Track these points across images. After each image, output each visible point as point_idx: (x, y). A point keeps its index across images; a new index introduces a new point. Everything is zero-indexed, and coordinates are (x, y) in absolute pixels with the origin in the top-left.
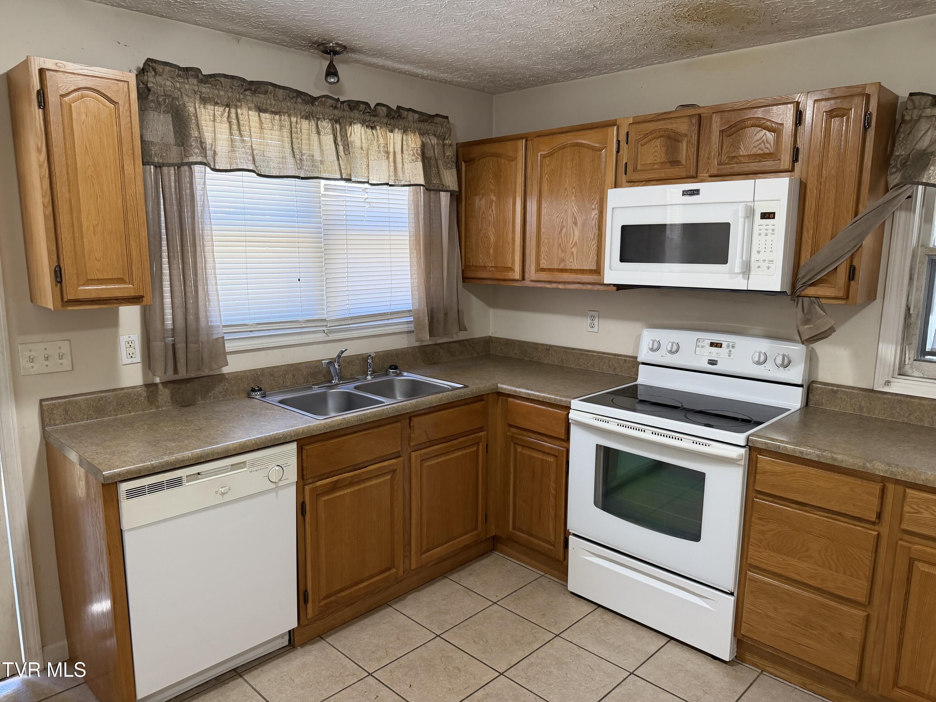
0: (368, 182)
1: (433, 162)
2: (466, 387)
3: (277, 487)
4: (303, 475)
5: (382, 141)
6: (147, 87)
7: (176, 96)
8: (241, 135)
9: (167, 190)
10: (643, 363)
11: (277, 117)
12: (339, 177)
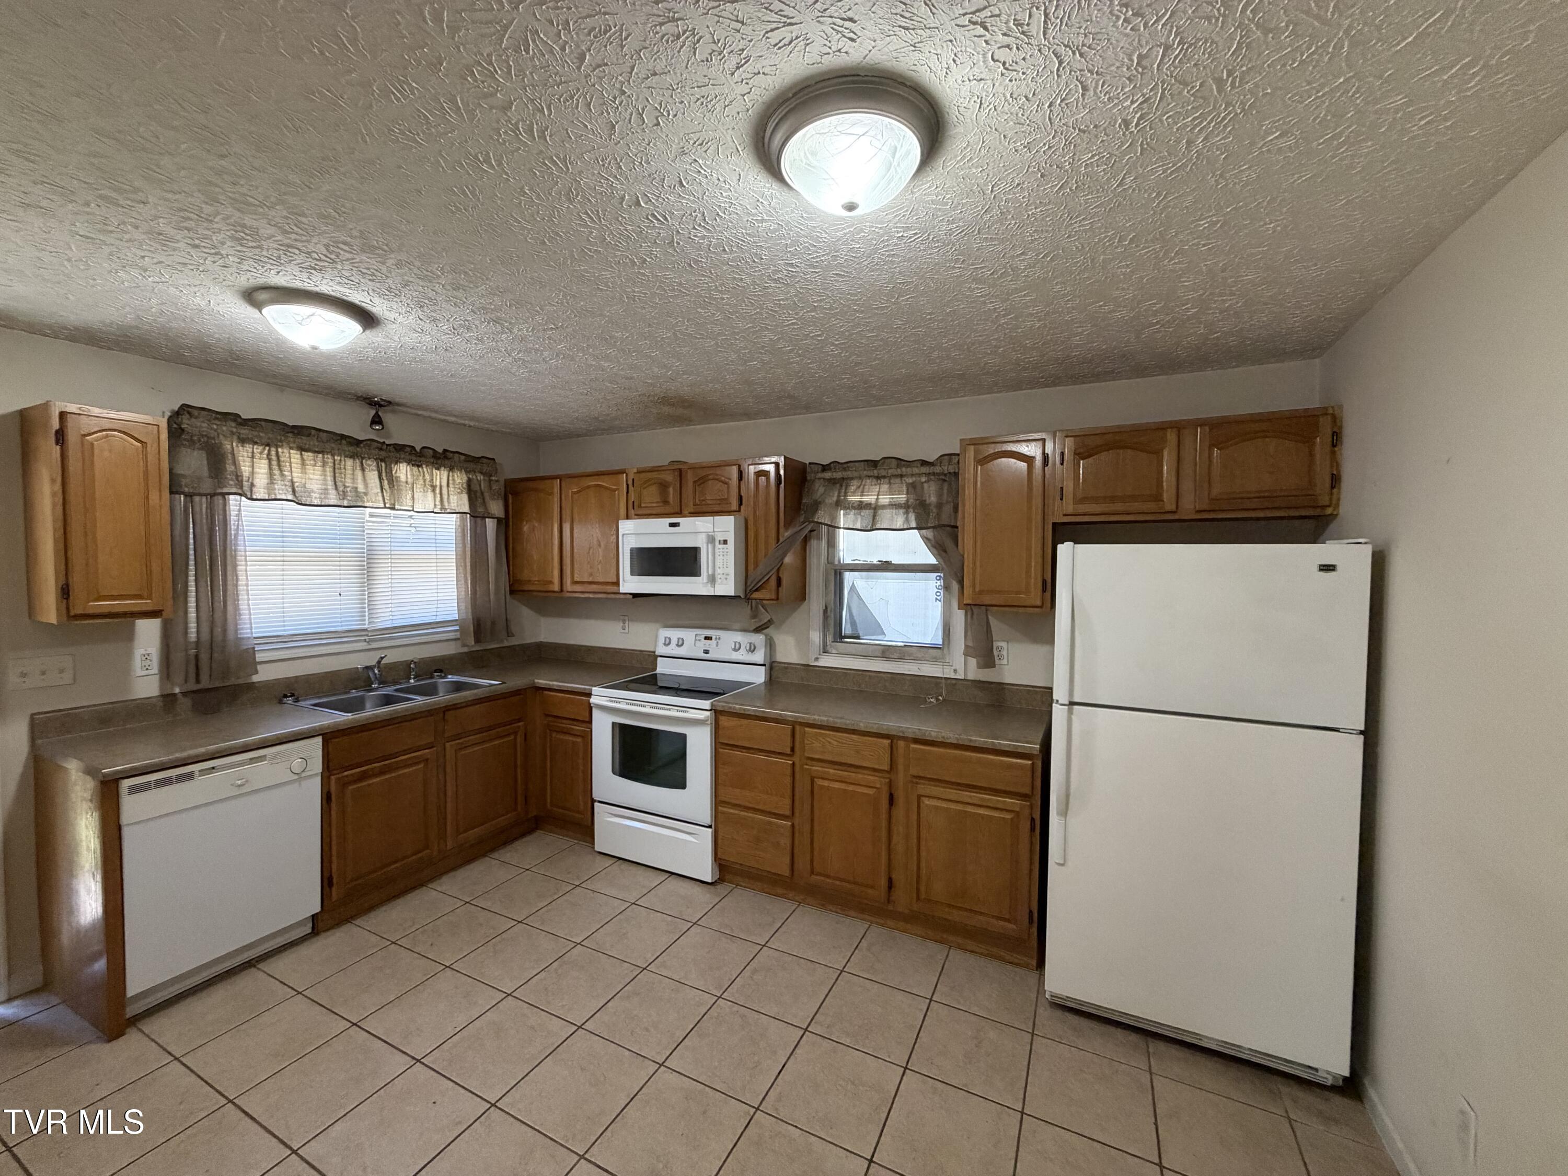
0: (413, 510)
1: (479, 494)
2: (503, 683)
3: (300, 777)
4: (328, 767)
5: (427, 477)
6: (181, 428)
7: (212, 436)
8: (281, 471)
9: (198, 517)
10: (661, 656)
11: (320, 456)
12: (382, 505)
